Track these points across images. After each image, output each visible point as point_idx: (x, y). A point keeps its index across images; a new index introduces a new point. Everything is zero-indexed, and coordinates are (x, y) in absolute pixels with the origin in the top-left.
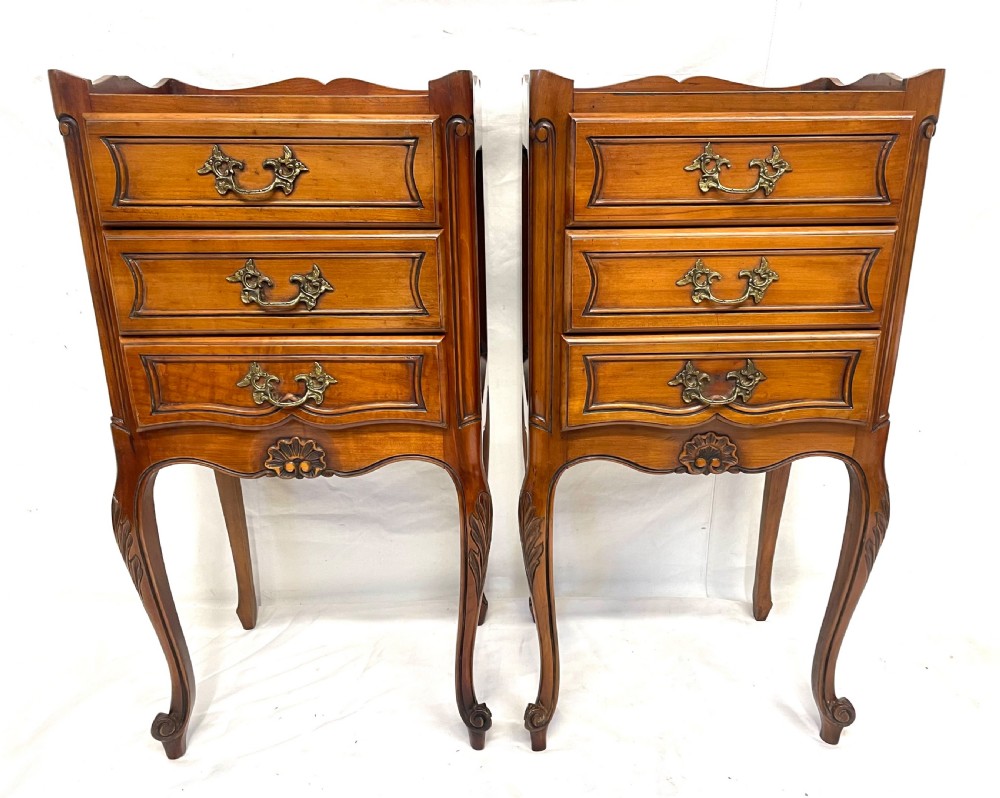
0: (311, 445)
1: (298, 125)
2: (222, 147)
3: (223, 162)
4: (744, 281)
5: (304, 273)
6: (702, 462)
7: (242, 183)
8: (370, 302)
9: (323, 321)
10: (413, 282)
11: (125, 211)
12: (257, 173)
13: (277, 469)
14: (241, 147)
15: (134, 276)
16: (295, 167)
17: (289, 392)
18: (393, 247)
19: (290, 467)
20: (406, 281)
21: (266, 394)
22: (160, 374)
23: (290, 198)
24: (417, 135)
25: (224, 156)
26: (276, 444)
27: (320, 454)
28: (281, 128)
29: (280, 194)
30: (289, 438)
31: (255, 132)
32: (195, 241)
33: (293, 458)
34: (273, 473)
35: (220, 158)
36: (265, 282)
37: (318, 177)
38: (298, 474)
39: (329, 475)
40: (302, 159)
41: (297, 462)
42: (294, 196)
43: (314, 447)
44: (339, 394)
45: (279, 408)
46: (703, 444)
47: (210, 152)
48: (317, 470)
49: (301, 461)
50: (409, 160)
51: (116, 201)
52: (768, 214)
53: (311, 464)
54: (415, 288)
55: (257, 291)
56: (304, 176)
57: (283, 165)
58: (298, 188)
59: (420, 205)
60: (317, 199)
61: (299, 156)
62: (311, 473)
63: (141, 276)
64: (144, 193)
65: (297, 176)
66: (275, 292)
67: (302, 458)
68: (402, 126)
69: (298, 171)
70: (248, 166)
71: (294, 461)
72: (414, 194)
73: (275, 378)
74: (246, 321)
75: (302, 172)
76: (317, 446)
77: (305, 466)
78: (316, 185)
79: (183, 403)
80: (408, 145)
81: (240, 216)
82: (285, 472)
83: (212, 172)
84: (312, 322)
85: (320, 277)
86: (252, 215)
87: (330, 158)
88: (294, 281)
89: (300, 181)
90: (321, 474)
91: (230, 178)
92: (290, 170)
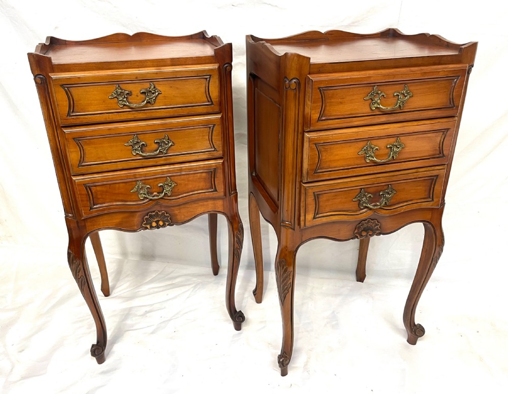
0: (163, 214)
1: (157, 73)
2: (120, 85)
3: (121, 92)
5: (160, 138)
7: (130, 101)
8: (191, 148)
9: (170, 159)
10: (210, 138)
11: (73, 119)
12: (137, 96)
13: (148, 226)
14: (130, 85)
15: (79, 148)
16: (156, 92)
17: (155, 192)
18: (201, 123)
19: (154, 224)
20: (207, 138)
21: (144, 194)
22: (93, 191)
23: (153, 106)
24: (211, 73)
25: (121, 89)
26: (147, 215)
27: (168, 216)
28: (149, 75)
29: (149, 105)
30: (154, 212)
31: (137, 78)
32: (110, 129)
33: (155, 220)
34: (147, 228)
35: (120, 91)
36: (143, 145)
37: (166, 96)
38: (158, 227)
39: (172, 225)
40: (158, 88)
41: (157, 222)
42: (155, 105)
43: (165, 214)
44: (178, 190)
45: (151, 200)
47: (115, 88)
48: (167, 223)
49: (158, 221)
50: (207, 85)
51: (69, 115)
53: (163, 222)
54: (211, 140)
55: (139, 148)
56: (160, 95)
57: (150, 91)
58: (157, 101)
59: (212, 104)
60: (165, 105)
62: (164, 226)
63: (82, 147)
64: (82, 109)
65: (157, 96)
66: (147, 148)
67: (160, 220)
68: (204, 71)
69: (157, 93)
70: (133, 93)
71: (156, 222)
73: (149, 186)
74: (133, 163)
75: (158, 94)
76: (167, 214)
77: (161, 223)
78: (165, 99)
79: (104, 203)
80: (207, 79)
81: (130, 116)
82: (152, 227)
83: (116, 97)
84: (165, 160)
85: (168, 139)
86: (136, 115)
87: (171, 87)
88: (156, 143)
89: (158, 98)
90: (168, 225)
91: (125, 99)
92: (153, 93)
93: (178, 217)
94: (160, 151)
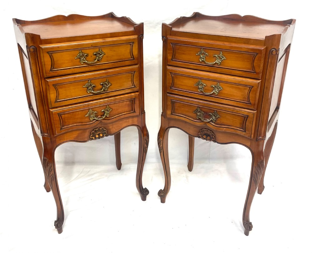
1: (103, 42)
2: (82, 51)
3: (82, 55)
4: (212, 88)
5: (104, 81)
6: (205, 137)
7: (87, 60)
9: (109, 94)
10: (132, 79)
11: (54, 72)
12: (91, 57)
13: (94, 138)
14: (87, 50)
15: (56, 90)
16: (102, 54)
17: (100, 115)
18: (128, 71)
19: (97, 136)
20: (130, 79)
21: (93, 117)
22: (62, 117)
23: (101, 62)
24: (134, 41)
25: (83, 53)
26: (93, 131)
27: (105, 130)
28: (98, 44)
29: (98, 61)
30: (97, 128)
31: (92, 46)
32: (75, 78)
34: (92, 139)
36: (94, 86)
37: (108, 56)
38: (99, 138)
39: (108, 136)
41: (99, 135)
43: (104, 129)
44: (113, 113)
45: (97, 120)
46: (205, 131)
47: (78, 52)
48: (105, 135)
49: (100, 134)
50: (131, 48)
51: (51, 70)
52: (219, 70)
53: (102, 134)
54: (133, 81)
55: (92, 89)
56: (105, 56)
57: (99, 53)
58: (103, 59)
59: (134, 59)
60: (108, 61)
61: (103, 51)
62: (103, 137)
63: (58, 90)
64: (59, 66)
66: (96, 88)
67: (100, 133)
68: (130, 40)
69: (103, 54)
70: (89, 55)
71: (98, 134)
72: (132, 56)
73: (96, 112)
74: (88, 98)
77: (101, 135)
78: (107, 58)
79: (69, 125)
80: (131, 44)
81: (87, 69)
82: (96, 138)
83: (79, 58)
84: (106, 95)
85: (108, 82)
86: (90, 68)
87: (111, 50)
88: (102, 84)
89: (103, 57)
90: (105, 136)
91: (84, 59)
92: (101, 55)
93: (112, 130)
94: (104, 90)
